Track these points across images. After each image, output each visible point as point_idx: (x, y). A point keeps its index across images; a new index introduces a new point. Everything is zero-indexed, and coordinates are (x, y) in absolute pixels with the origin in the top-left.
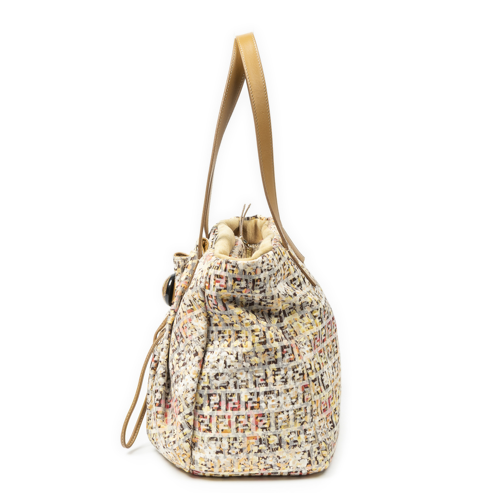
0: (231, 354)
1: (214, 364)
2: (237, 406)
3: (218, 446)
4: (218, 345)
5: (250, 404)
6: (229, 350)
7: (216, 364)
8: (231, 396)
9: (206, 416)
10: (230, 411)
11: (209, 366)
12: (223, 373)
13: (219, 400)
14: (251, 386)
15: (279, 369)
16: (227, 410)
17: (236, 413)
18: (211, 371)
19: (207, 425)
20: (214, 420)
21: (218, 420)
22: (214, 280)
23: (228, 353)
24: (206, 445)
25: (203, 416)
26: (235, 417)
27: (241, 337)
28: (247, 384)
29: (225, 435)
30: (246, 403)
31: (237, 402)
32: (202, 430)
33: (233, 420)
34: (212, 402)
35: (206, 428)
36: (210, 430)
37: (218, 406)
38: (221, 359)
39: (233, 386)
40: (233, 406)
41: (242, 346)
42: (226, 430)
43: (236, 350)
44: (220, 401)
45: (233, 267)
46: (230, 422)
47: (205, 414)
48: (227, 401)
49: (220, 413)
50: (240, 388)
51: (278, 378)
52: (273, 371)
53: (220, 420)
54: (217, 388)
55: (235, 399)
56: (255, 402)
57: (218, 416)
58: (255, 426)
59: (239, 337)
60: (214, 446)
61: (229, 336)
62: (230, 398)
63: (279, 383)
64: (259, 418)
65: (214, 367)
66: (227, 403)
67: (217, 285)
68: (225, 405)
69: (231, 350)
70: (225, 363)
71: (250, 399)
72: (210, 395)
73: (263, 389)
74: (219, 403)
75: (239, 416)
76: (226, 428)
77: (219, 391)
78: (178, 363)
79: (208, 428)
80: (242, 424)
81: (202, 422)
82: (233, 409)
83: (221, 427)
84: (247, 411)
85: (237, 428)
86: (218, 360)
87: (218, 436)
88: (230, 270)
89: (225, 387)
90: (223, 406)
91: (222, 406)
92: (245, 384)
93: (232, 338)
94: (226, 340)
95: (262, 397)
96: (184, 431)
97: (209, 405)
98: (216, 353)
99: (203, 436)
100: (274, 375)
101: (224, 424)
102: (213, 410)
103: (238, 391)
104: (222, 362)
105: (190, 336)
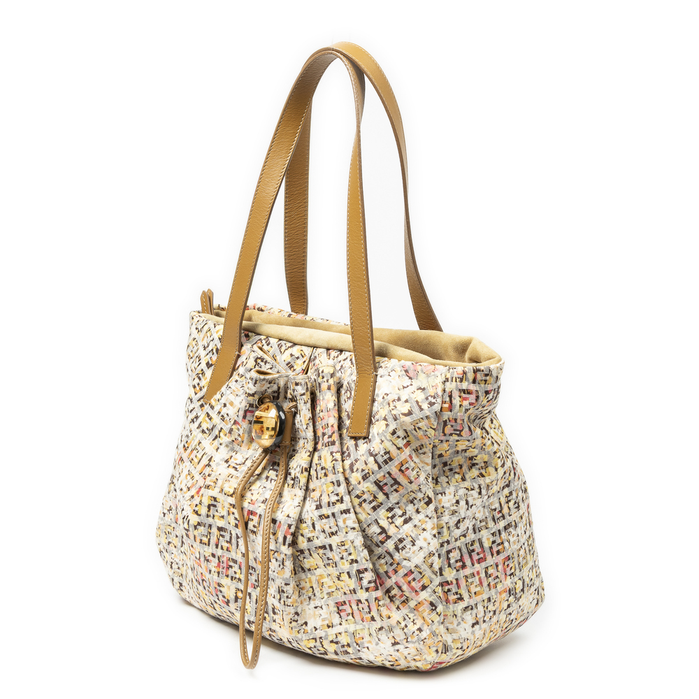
0: (472, 489)
1: (452, 508)
2: (482, 556)
3: (474, 616)
4: (448, 482)
5: (495, 549)
6: (467, 484)
7: (455, 508)
8: (472, 545)
9: (451, 582)
10: (477, 565)
11: (446, 513)
12: (465, 518)
13: (460, 555)
14: (491, 524)
15: (511, 493)
16: (473, 565)
17: (484, 565)
18: (451, 518)
19: (457, 593)
20: (463, 583)
21: (467, 581)
22: (460, 397)
23: (467, 489)
24: (460, 620)
25: (447, 582)
26: (484, 571)
27: (477, 464)
28: (487, 523)
29: (479, 598)
30: (491, 548)
31: (480, 550)
32: (451, 602)
33: (483, 575)
34: (452, 561)
35: (456, 597)
36: (461, 599)
37: (461, 564)
38: (461, 499)
39: (472, 530)
40: (477, 557)
41: (483, 476)
42: (478, 591)
43: (476, 482)
44: (462, 556)
45: (486, 375)
46: (480, 579)
47: (449, 579)
48: (470, 552)
49: (468, 571)
50: (480, 531)
51: (511, 504)
52: (506, 497)
53: (470, 580)
54: (456, 540)
55: (477, 546)
56: (499, 545)
57: (466, 577)
58: (504, 575)
59: (474, 465)
60: (469, 618)
61: (458, 467)
62: (471, 548)
63: (513, 510)
64: (506, 564)
65: (454, 512)
66: (471, 557)
67: (466, 403)
68: (469, 560)
69: (470, 484)
70: (467, 503)
71: (494, 542)
72: (449, 552)
73: (502, 524)
74: (461, 560)
75: (487, 568)
76: (478, 589)
77: (458, 544)
78: (393, 522)
79: (459, 596)
80: (493, 577)
81: (449, 590)
82: (479, 561)
83: (473, 589)
84: (494, 558)
85: (489, 585)
86: (458, 502)
87: (472, 602)
88: (481, 380)
89: (464, 536)
90: (468, 562)
91: (466, 561)
92: (484, 524)
93: (463, 468)
94: (456, 472)
95: (504, 535)
96: (438, 610)
97: (449, 566)
98: (450, 494)
99: (455, 609)
100: (507, 502)
101: (475, 584)
102: (458, 571)
103: (478, 535)
104: (463, 503)
105: (416, 479)
